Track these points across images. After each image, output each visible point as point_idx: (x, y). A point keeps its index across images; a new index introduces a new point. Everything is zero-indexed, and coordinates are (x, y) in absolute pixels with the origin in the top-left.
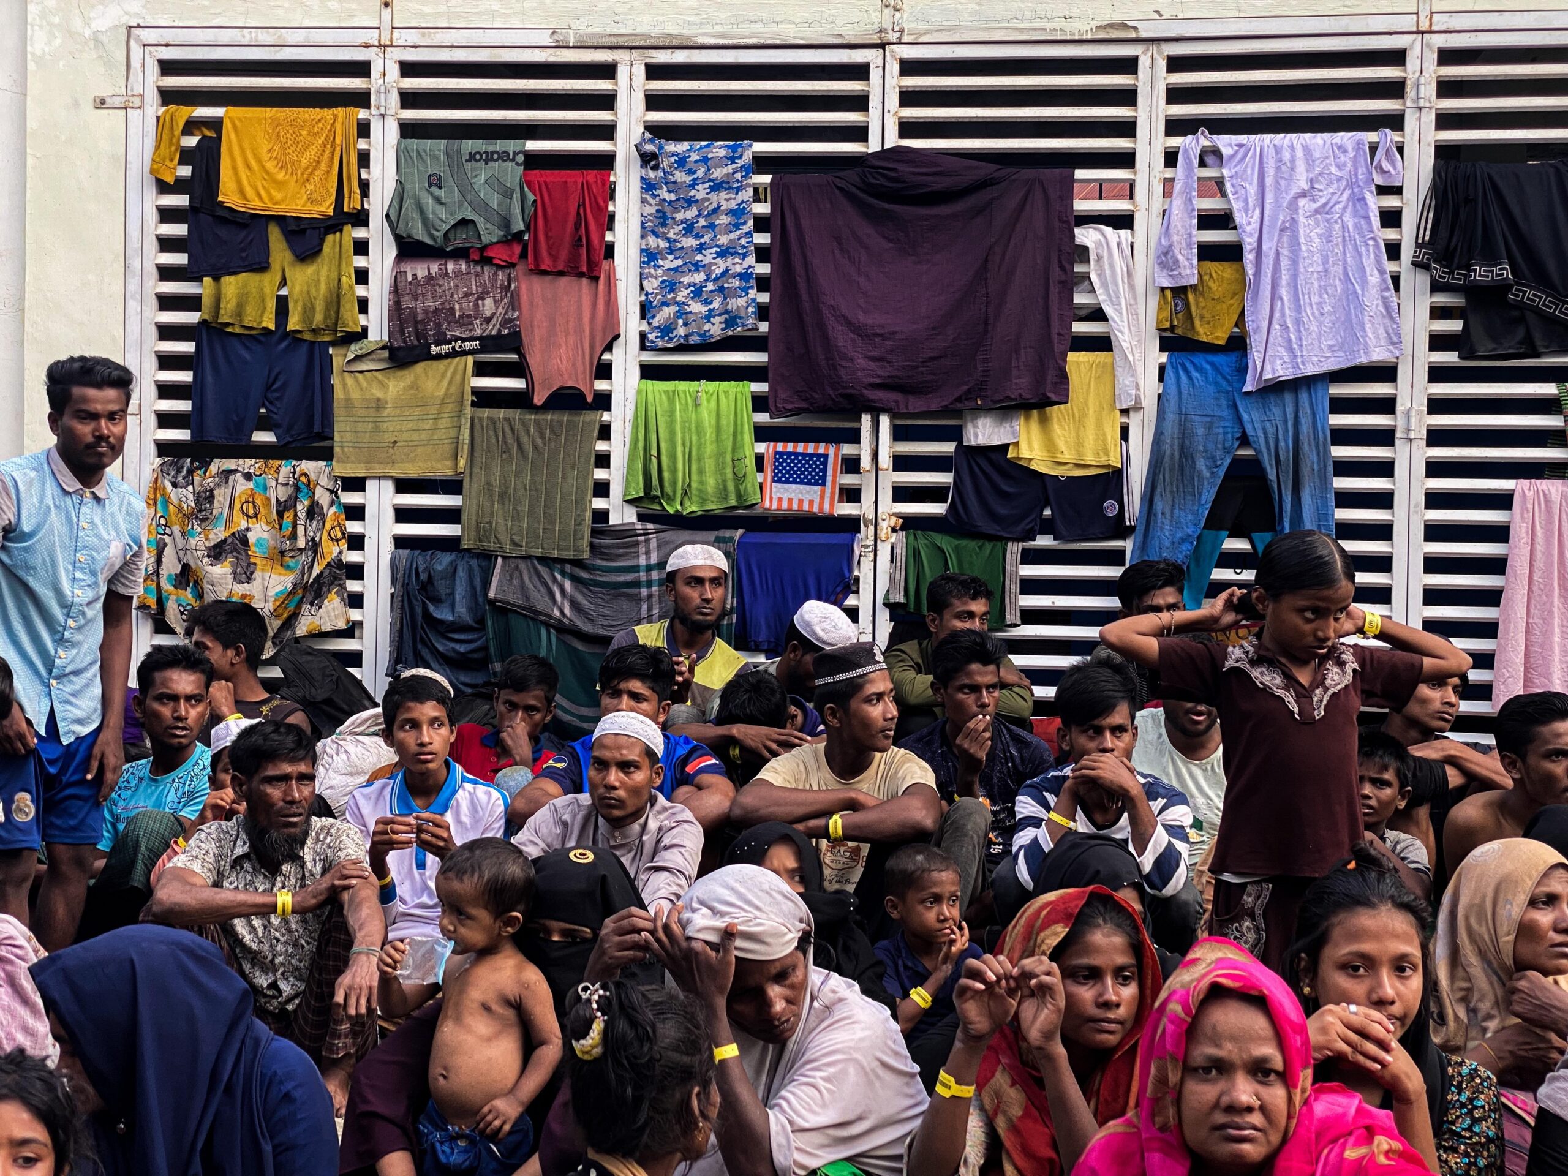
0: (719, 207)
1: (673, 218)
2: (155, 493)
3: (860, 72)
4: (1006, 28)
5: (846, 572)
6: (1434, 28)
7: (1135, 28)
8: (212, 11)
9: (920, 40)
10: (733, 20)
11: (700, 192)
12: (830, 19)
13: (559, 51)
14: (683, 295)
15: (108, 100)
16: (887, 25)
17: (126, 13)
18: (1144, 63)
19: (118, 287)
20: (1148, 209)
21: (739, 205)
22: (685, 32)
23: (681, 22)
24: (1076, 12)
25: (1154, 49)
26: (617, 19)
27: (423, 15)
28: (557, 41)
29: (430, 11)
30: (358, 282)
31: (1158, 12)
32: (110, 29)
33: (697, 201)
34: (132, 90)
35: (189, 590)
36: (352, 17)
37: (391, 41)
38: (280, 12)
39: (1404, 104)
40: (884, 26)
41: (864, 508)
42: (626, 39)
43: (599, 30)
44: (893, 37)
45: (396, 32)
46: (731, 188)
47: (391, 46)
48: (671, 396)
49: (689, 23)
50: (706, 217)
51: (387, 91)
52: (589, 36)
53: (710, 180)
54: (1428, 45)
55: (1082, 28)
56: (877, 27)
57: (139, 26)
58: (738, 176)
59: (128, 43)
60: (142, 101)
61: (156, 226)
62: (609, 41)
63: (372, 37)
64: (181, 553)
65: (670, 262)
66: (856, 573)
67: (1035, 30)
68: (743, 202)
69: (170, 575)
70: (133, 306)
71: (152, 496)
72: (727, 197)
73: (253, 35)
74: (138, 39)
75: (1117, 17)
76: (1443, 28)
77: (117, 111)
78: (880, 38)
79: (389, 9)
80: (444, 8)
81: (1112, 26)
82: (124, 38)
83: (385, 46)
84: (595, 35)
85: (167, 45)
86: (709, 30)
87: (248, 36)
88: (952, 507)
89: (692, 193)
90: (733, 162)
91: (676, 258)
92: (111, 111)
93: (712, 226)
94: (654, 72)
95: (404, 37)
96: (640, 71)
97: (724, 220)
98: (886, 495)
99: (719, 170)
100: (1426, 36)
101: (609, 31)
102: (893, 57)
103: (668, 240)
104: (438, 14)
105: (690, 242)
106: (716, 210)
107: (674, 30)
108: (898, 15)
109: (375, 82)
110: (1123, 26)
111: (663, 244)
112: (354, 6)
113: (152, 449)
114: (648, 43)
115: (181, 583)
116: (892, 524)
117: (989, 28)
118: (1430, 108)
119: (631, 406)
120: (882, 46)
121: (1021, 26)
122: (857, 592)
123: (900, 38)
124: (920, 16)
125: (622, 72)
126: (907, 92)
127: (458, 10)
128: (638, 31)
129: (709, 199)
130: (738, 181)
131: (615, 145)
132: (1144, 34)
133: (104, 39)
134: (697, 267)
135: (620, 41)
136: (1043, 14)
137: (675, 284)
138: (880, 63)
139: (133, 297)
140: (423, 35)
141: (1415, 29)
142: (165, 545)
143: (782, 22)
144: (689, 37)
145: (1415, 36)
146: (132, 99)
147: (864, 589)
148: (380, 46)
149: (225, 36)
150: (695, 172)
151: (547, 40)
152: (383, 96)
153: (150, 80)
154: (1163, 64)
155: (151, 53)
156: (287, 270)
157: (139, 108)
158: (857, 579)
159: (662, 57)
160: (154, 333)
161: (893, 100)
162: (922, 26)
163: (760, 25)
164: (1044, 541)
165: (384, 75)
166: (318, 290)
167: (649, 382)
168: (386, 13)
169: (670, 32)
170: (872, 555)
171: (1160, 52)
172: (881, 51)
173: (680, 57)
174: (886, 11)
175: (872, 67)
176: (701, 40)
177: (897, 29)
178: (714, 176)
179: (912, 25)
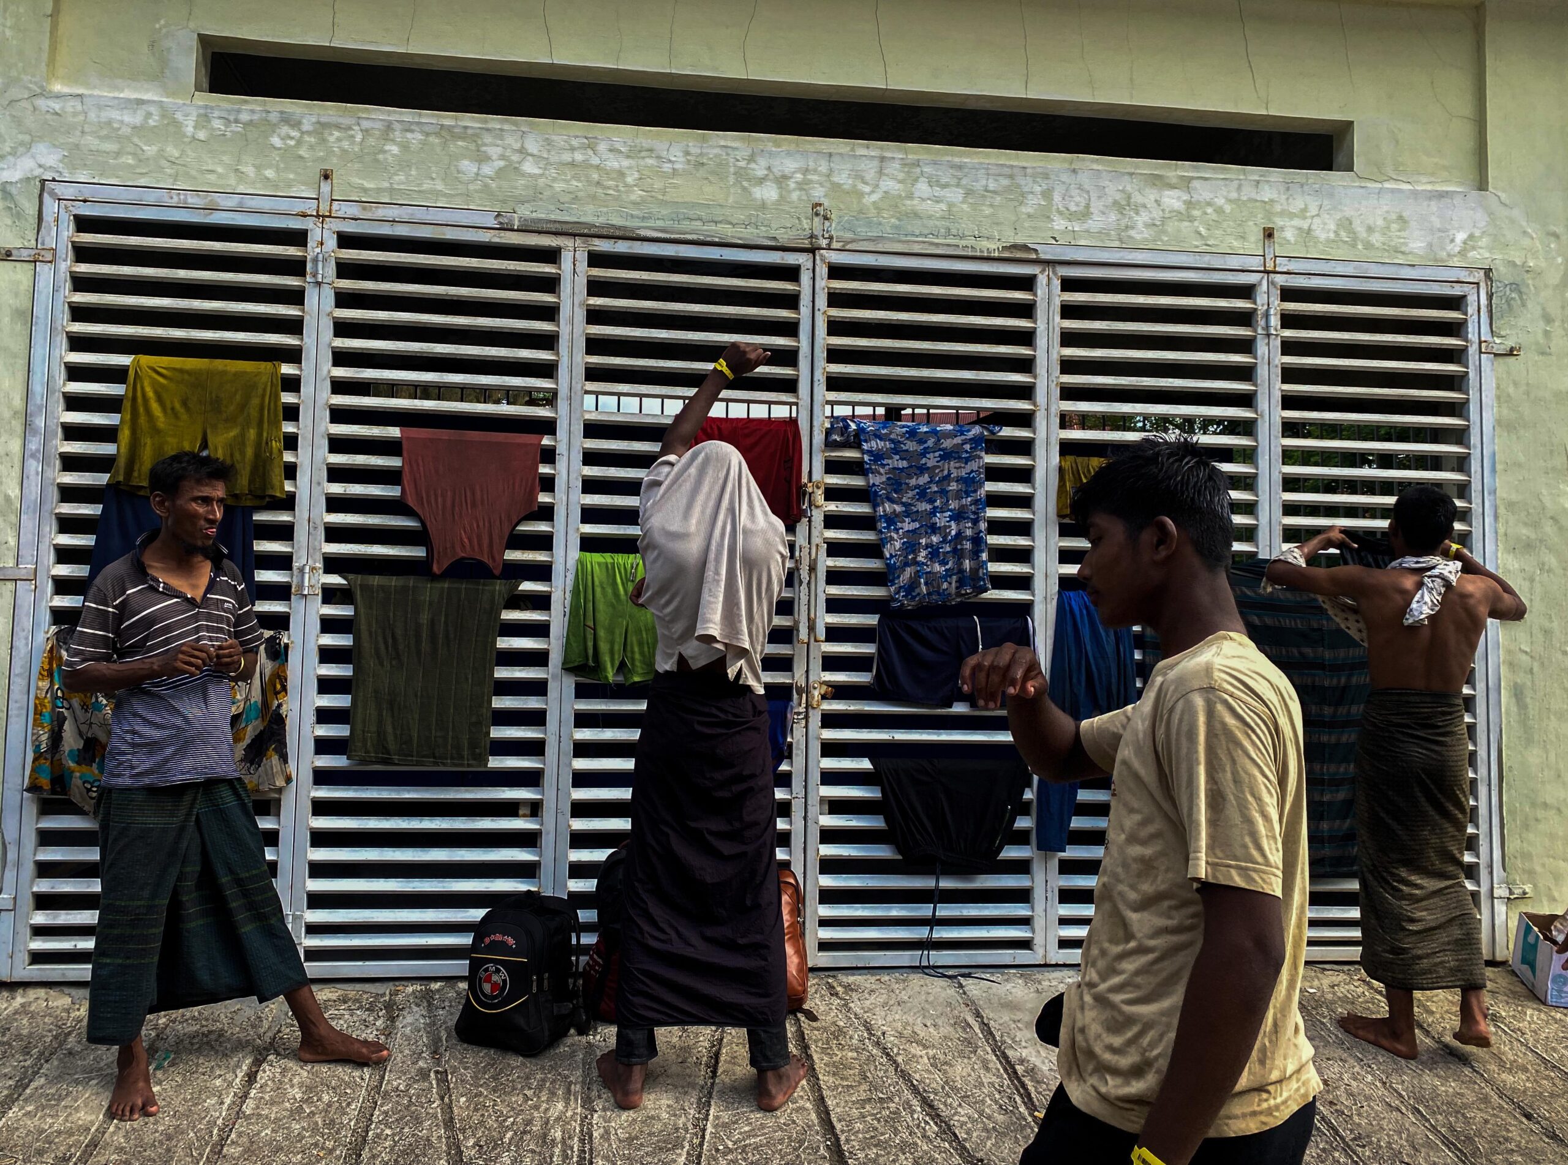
0: (949, 474)
1: (907, 484)
2: (50, 664)
3: (791, 273)
4: (924, 242)
5: (781, 741)
6: (1277, 269)
7: (1036, 251)
8: (138, 171)
9: (847, 247)
10: (674, 216)
11: (931, 460)
12: (766, 223)
13: (502, 233)
14: (922, 556)
15: (14, 252)
16: (818, 232)
17: (40, 166)
18: (1042, 280)
19: (15, 446)
20: (1047, 410)
21: (969, 474)
22: (628, 224)
23: (624, 215)
24: (985, 233)
25: (1049, 271)
26: (562, 207)
27: (365, 190)
28: (501, 223)
29: (371, 186)
30: (287, 448)
31: (1054, 238)
32: (21, 181)
33: (928, 468)
34: (43, 244)
35: (95, 765)
36: (290, 186)
37: (330, 211)
38: (212, 177)
39: (1255, 331)
40: (815, 233)
41: (798, 677)
42: (570, 226)
43: (543, 216)
44: (824, 243)
45: (335, 205)
46: (960, 458)
47: (330, 216)
48: (610, 571)
49: (632, 216)
50: (937, 483)
51: (325, 260)
52: (534, 221)
53: (940, 450)
54: (1273, 283)
55: (991, 246)
56: (808, 233)
57: (54, 180)
58: (967, 447)
59: (41, 196)
60: (55, 255)
61: (64, 384)
62: (552, 227)
63: (310, 207)
64: (84, 728)
65: (908, 525)
66: (789, 739)
67: (948, 245)
68: (972, 471)
69: (71, 751)
70: (33, 466)
71: (46, 667)
72: (957, 465)
73: (182, 197)
74: (52, 194)
75: (1020, 240)
76: (1285, 270)
77: (25, 265)
78: (811, 243)
79: (329, 181)
80: (386, 185)
81: (1015, 247)
82: (37, 192)
83: (324, 216)
84: (540, 220)
85: (85, 201)
86: (651, 223)
87: (176, 199)
88: (878, 677)
89: (924, 461)
90: (962, 434)
91: (913, 521)
92: (18, 264)
93: (943, 492)
94: (596, 259)
95: (344, 209)
96: (583, 258)
97: (953, 486)
98: (816, 664)
99: (949, 441)
100: (1272, 275)
101: (553, 217)
102: (823, 260)
103: (904, 504)
104: (379, 190)
105: (924, 506)
106: (947, 478)
107: (617, 221)
108: (827, 223)
109: (312, 249)
110: (1025, 248)
111: (898, 508)
112: (291, 176)
113: (47, 617)
114: (593, 231)
115: (85, 759)
116: (823, 692)
117: (909, 241)
118: (1277, 335)
119: (571, 577)
120: (812, 250)
121: (936, 241)
122: (790, 757)
123: (829, 244)
124: (847, 226)
125: (566, 258)
126: (834, 293)
127: (402, 187)
128: (582, 220)
129: (939, 467)
130: (966, 452)
131: (558, 326)
132: (1043, 256)
133: (14, 190)
134: (934, 529)
135: (565, 228)
136: (954, 231)
137: (914, 545)
138: (810, 265)
139: (33, 456)
140: (364, 209)
141: (1262, 269)
142: (65, 719)
143: (720, 222)
144: (632, 230)
145: (1261, 275)
146: (43, 253)
147: (797, 755)
148: (318, 216)
149: (151, 197)
150: (926, 442)
151: (491, 222)
152: (320, 265)
153: (66, 235)
154: (1057, 283)
155: (66, 207)
156: (209, 431)
157: (50, 262)
158: (790, 745)
159: (603, 246)
160: (55, 494)
161: (822, 301)
162: (849, 235)
163: (699, 223)
164: (959, 708)
165: (322, 244)
166: (243, 453)
167: (588, 554)
168: (325, 187)
169: (614, 222)
170: (804, 722)
171: (1055, 273)
172: (811, 255)
173: (622, 247)
174: (816, 219)
175: (803, 269)
176: (643, 233)
177: (826, 236)
178: (944, 446)
179: (841, 234)
